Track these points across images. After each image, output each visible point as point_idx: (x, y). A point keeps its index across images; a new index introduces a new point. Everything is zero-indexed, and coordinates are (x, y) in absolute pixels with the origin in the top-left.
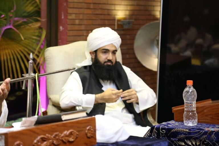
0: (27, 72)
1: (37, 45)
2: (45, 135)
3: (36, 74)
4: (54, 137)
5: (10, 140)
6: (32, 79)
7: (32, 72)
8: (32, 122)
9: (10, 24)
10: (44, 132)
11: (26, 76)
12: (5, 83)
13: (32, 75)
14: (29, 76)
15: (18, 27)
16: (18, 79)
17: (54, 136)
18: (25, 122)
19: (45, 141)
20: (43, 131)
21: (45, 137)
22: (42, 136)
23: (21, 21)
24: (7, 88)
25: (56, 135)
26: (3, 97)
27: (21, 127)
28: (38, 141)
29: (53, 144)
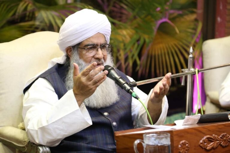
0: (187, 67)
1: (193, 38)
2: (212, 135)
3: (196, 69)
4: (221, 138)
5: (175, 138)
6: (192, 75)
7: (192, 67)
8: (195, 120)
9: (165, 17)
10: (211, 131)
11: (186, 71)
12: (165, 78)
13: (192, 71)
14: (188, 72)
15: (173, 19)
16: (177, 74)
17: (221, 136)
18: (188, 120)
19: (212, 142)
20: (209, 130)
21: (212, 137)
22: (208, 136)
23: (176, 13)
24: (168, 83)
25: (224, 136)
26: (164, 93)
27: (183, 125)
28: (204, 141)
29: (220, 145)
